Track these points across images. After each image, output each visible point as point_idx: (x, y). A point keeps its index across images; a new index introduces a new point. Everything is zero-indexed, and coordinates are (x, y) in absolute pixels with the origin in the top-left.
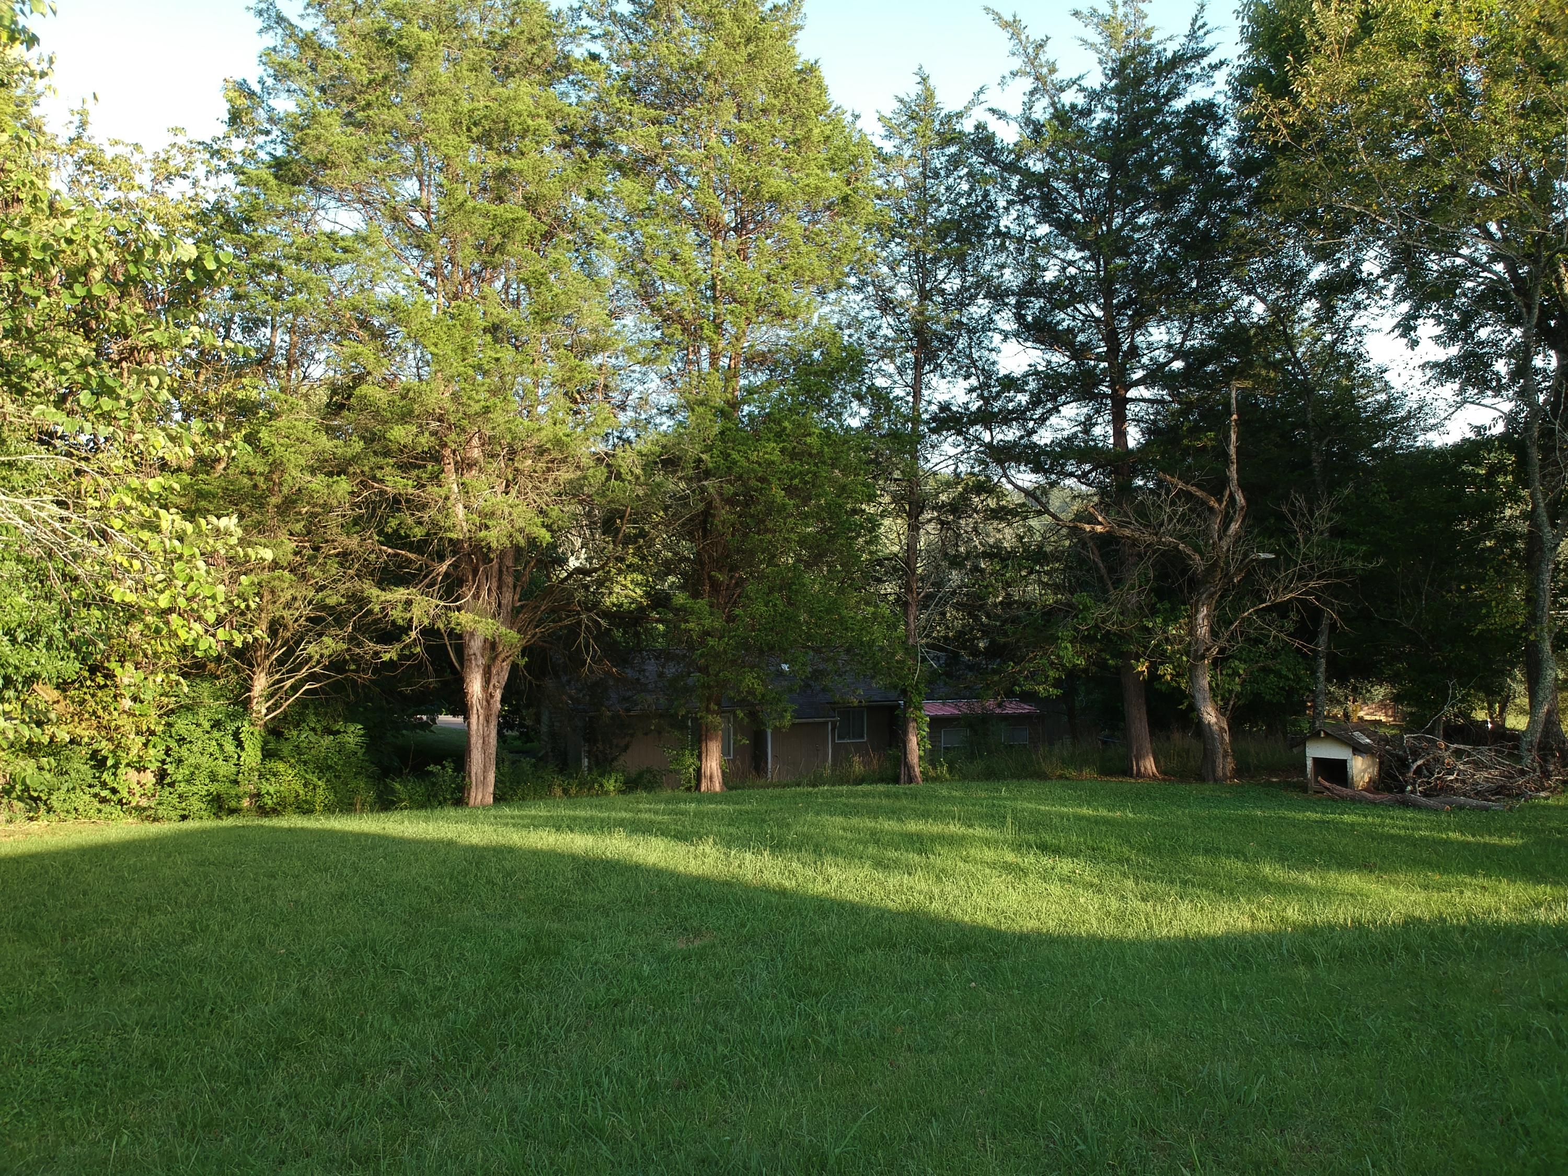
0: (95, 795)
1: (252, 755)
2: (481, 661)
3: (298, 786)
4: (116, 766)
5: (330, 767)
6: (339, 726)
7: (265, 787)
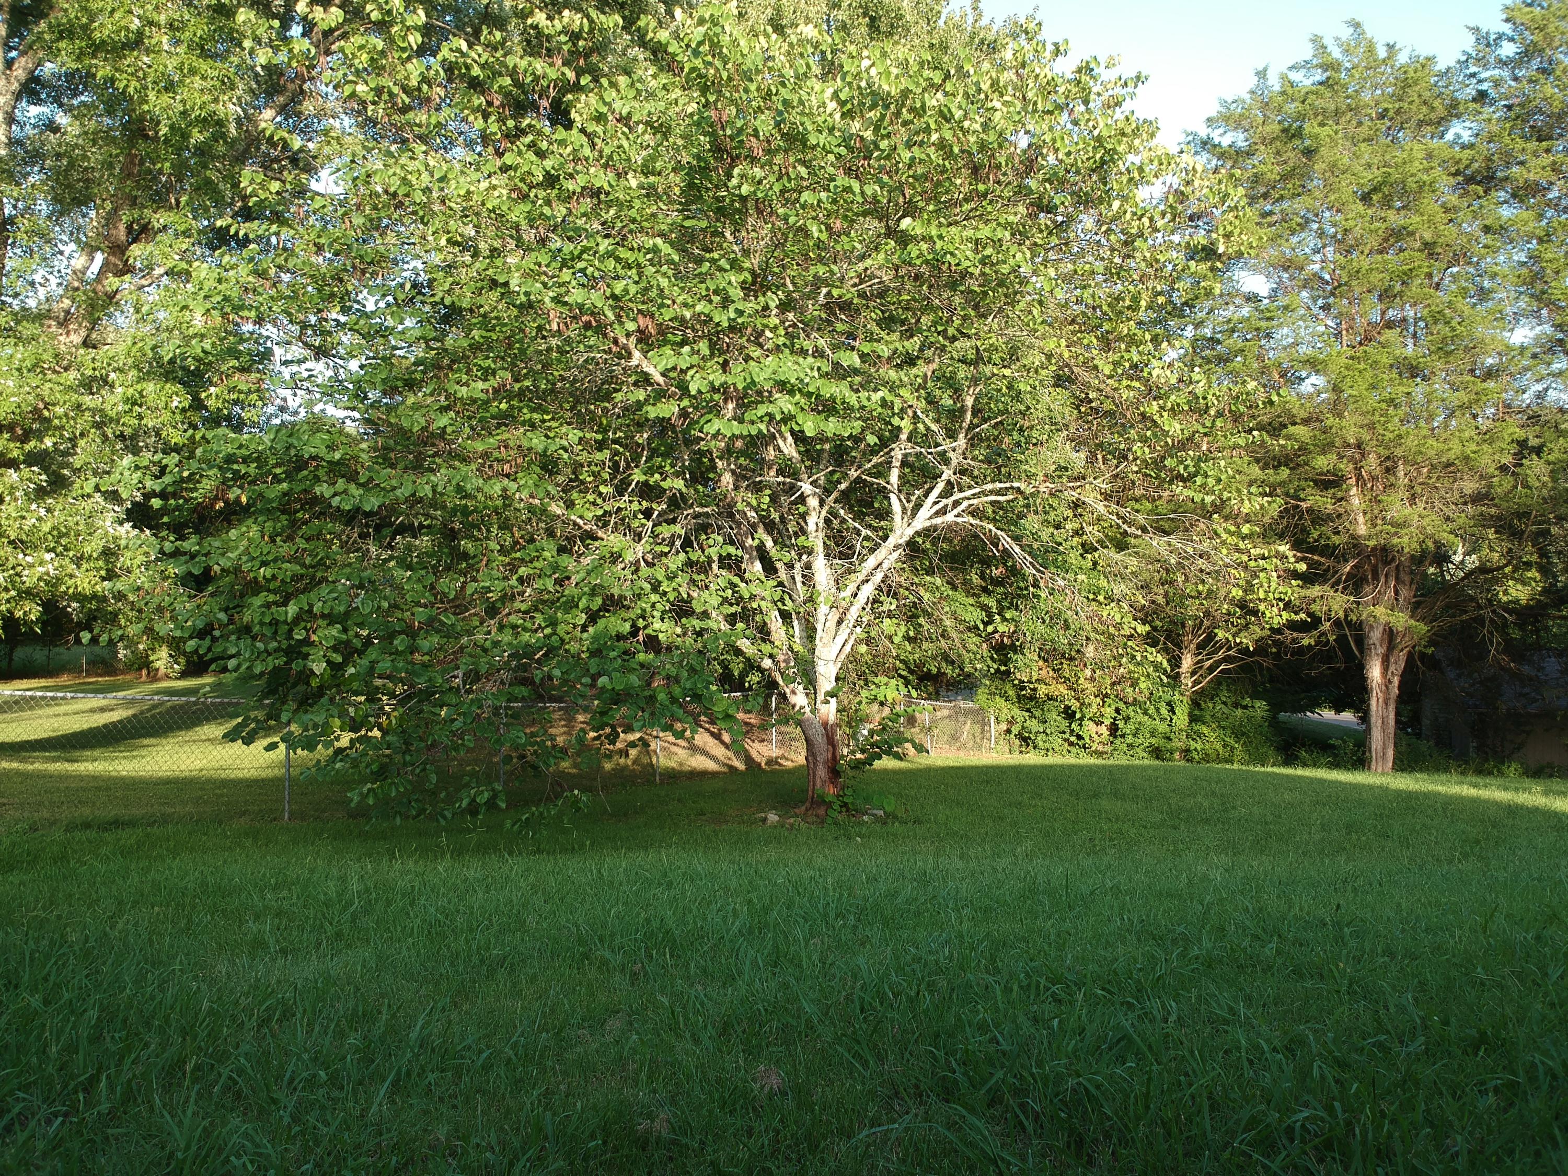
0: (1066, 740)
1: (1181, 718)
2: (1381, 650)
3: (1219, 747)
4: (1081, 719)
5: (1243, 734)
6: (1247, 702)
7: (1193, 745)
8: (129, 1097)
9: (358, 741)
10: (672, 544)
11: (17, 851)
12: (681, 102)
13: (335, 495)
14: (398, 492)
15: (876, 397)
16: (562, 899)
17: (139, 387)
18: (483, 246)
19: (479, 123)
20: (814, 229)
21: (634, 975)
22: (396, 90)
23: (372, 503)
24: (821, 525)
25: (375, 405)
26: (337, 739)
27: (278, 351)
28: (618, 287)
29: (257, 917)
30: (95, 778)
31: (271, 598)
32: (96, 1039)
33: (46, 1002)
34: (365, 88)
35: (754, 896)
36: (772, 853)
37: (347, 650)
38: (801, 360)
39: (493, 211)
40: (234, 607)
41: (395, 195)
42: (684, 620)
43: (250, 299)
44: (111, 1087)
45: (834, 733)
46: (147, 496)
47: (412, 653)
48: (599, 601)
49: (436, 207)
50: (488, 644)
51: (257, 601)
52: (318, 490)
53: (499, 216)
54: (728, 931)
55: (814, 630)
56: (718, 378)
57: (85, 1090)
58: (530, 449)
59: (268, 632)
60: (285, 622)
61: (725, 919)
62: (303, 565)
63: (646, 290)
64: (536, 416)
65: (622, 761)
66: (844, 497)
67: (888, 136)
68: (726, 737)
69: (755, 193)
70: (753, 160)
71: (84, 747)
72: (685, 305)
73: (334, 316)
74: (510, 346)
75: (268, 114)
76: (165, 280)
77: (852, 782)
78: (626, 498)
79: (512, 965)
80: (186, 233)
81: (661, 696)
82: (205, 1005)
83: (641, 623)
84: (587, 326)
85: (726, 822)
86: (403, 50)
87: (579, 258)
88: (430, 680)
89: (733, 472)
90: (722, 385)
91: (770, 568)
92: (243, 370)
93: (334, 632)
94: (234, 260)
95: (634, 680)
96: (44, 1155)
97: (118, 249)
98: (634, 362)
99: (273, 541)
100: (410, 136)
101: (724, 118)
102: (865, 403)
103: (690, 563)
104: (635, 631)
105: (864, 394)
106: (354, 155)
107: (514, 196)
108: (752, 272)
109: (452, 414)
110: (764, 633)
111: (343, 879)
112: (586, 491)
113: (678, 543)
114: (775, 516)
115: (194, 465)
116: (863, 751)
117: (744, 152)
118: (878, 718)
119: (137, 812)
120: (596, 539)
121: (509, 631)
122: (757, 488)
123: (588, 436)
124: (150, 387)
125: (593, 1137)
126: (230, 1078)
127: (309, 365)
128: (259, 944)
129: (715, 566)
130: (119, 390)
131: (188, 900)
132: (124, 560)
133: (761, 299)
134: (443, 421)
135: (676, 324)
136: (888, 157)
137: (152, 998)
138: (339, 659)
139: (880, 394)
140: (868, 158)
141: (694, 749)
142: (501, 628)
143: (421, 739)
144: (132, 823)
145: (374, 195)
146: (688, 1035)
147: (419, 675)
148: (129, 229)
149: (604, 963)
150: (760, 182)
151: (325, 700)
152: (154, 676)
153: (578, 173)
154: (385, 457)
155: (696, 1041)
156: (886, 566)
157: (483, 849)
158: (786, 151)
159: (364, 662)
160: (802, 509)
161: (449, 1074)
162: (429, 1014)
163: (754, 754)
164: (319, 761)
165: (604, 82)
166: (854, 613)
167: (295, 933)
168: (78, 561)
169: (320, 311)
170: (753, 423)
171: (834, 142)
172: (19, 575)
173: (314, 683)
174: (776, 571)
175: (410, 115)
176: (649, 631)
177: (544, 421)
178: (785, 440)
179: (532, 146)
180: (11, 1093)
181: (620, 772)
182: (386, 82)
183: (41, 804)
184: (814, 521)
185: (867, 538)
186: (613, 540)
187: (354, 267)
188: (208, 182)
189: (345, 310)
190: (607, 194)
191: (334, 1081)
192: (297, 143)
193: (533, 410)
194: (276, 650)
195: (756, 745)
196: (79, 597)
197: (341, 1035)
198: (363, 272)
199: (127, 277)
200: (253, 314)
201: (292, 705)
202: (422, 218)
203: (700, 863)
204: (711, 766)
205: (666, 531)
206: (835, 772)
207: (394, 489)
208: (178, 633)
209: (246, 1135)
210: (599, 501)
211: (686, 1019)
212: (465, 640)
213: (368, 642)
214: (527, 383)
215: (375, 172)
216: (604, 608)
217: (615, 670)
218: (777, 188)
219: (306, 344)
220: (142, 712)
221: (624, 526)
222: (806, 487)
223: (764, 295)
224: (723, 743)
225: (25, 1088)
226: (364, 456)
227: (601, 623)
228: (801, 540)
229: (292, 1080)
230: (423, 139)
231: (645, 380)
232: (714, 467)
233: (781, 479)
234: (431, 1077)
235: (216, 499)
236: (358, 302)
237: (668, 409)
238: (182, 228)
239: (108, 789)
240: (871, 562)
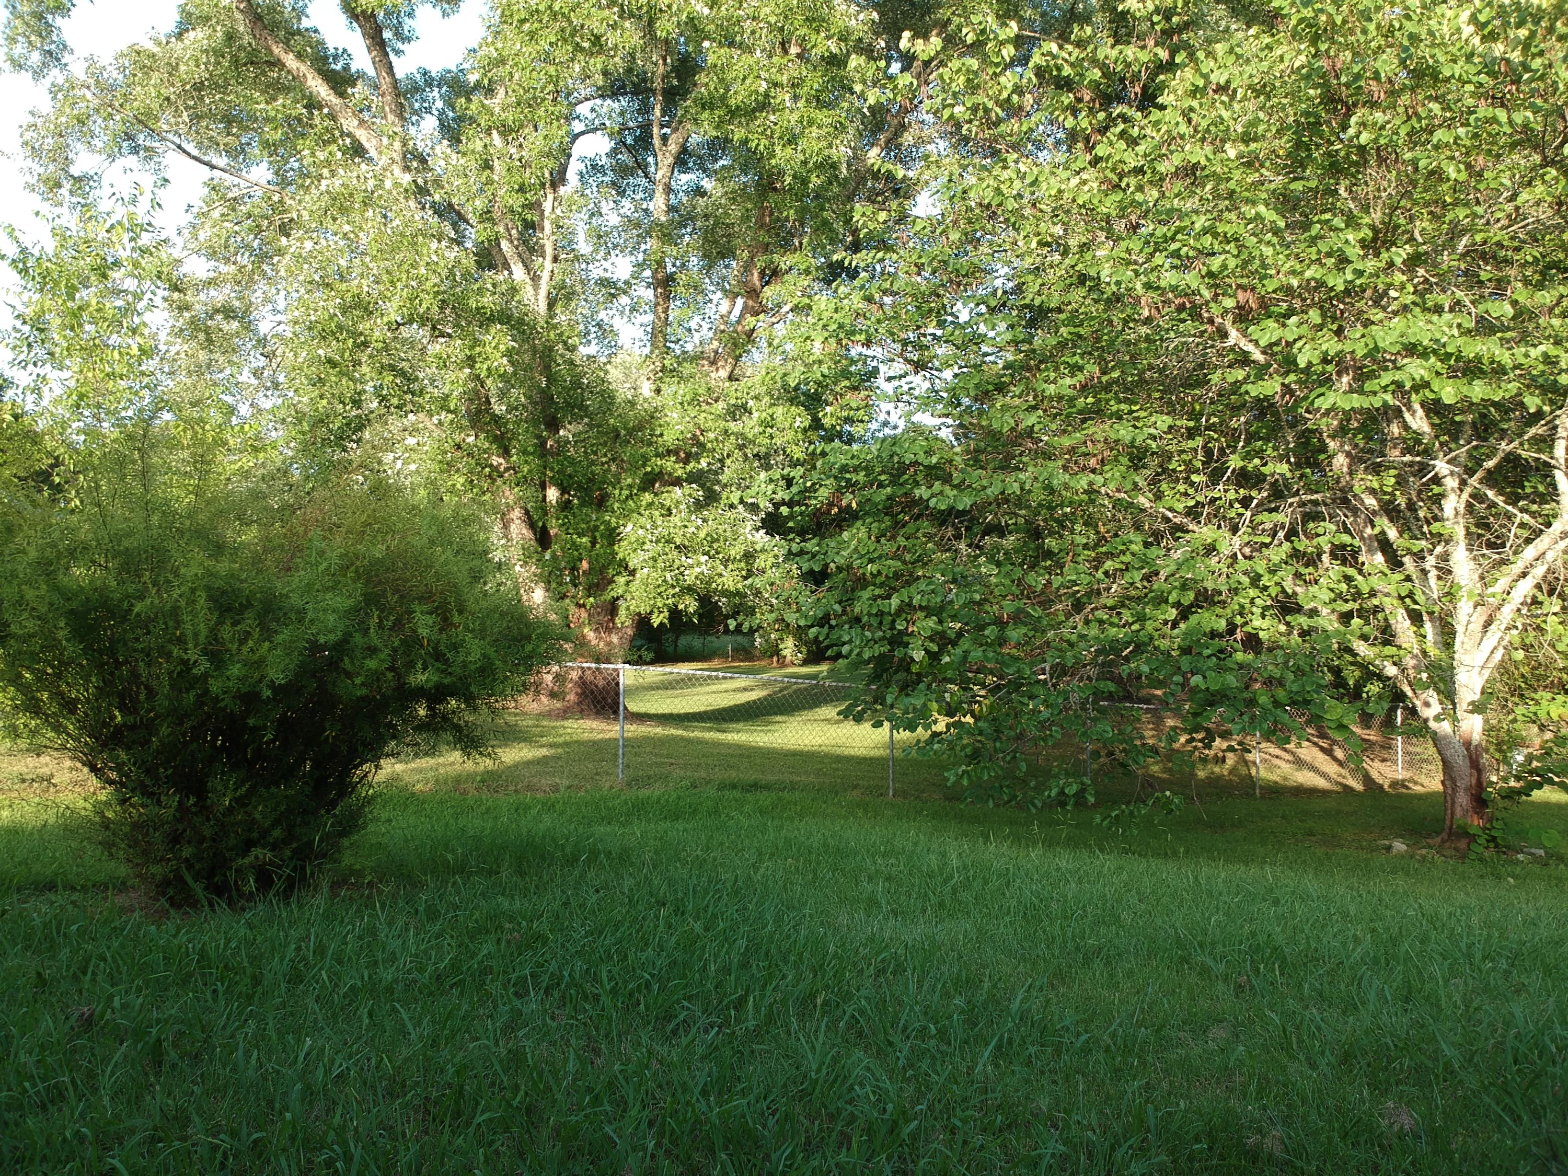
8: (770, 1019)
9: (954, 725)
10: (1274, 535)
11: (682, 804)
12: (1287, 57)
13: (933, 496)
14: (989, 491)
15: (1534, 353)
16: (1158, 900)
17: (770, 411)
18: (1073, 243)
19: (1070, 123)
20: (1451, 171)
21: (1239, 988)
22: (990, 104)
23: (965, 502)
24: (1462, 510)
25: (968, 410)
26: (935, 722)
27: (883, 368)
28: (1215, 264)
29: (870, 879)
30: (739, 746)
31: (877, 592)
32: (745, 965)
33: (707, 930)
34: (962, 109)
35: (1379, 925)
36: (1400, 883)
37: (944, 641)
38: (1435, 318)
39: (1084, 206)
40: (847, 601)
41: (989, 205)
42: (1288, 618)
43: (861, 324)
44: (757, 1009)
45: (1479, 756)
46: (777, 505)
47: (1000, 645)
48: (1191, 595)
49: (1028, 212)
50: (1074, 638)
51: (866, 594)
52: (917, 492)
53: (1089, 210)
54: (1348, 957)
55: (1453, 634)
56: (1331, 346)
57: (735, 1008)
58: (1117, 441)
59: (874, 622)
60: (889, 613)
61: (1344, 944)
62: (905, 563)
63: (1246, 263)
64: (1124, 407)
65: (1217, 769)
66: (1491, 479)
67: (1541, 53)
68: (1339, 753)
69: (1376, 141)
70: (1373, 105)
71: (731, 720)
72: (1293, 272)
73: (930, 330)
74: (1098, 340)
75: (875, 151)
76: (790, 315)
77: (1504, 814)
78: (1221, 487)
79: (1108, 956)
80: (807, 272)
81: (1263, 699)
82: (832, 949)
83: (1238, 620)
84: (1181, 308)
85: (1341, 846)
86: (997, 65)
87: (1173, 239)
88: (1019, 671)
89: (1348, 454)
90: (1337, 355)
91: (1395, 562)
92: (855, 388)
93: (931, 624)
94: (847, 290)
95: (1231, 680)
96: (703, 1058)
97: (753, 293)
98: (1231, 341)
99: (878, 541)
100: (1003, 147)
101: (1339, 65)
102: (1522, 360)
103: (1296, 554)
104: (1232, 629)
105: (1520, 351)
106: (951, 175)
107: (1104, 187)
108: (1373, 228)
109: (1040, 412)
110: (1387, 636)
111: (944, 855)
112: (1177, 480)
113: (1281, 534)
114: (1401, 501)
115: (815, 475)
116: (1518, 778)
117: (1363, 98)
118: (1537, 742)
119: (771, 778)
120: (1188, 531)
121: (1094, 625)
122: (1376, 469)
123: (1179, 423)
124: (779, 411)
125: (1197, 1140)
126: (853, 1016)
127: (908, 378)
128: (872, 902)
129: (1325, 558)
130: (756, 415)
131: (813, 856)
132: (760, 563)
133: (1385, 256)
134: (1031, 419)
135: (1280, 295)
136: (1542, 78)
137: (789, 937)
138: (935, 648)
139: (1542, 348)
140: (1517, 81)
141: (1299, 763)
142: (1087, 622)
143: (1011, 728)
144: (768, 787)
145: (969, 209)
146: (1302, 1057)
147: (1008, 666)
148: (762, 274)
149: (1205, 971)
150: (1382, 128)
151: (922, 686)
152: (782, 664)
153: (1172, 153)
154: (975, 458)
155: (1313, 1066)
156: (1550, 556)
157: (1073, 843)
158: (1413, 90)
159: (958, 651)
160: (1437, 490)
161: (1049, 1050)
162: (1028, 991)
163: (1374, 775)
164: (919, 741)
165: (1201, 55)
166: (1507, 614)
167: (903, 898)
168: (726, 562)
169: (919, 327)
170: (1375, 393)
171: (1473, 70)
172: (682, 574)
173: (915, 669)
174: (1401, 564)
175: (1002, 127)
176: (1248, 629)
177: (1132, 412)
178: (1413, 413)
179: (1122, 135)
180: (678, 1002)
181: (1214, 782)
182: (981, 98)
183: (699, 765)
184: (1453, 504)
185: (1522, 525)
186: (1205, 533)
187: (951, 281)
188: (825, 223)
189: (941, 324)
190: (1203, 169)
191: (942, 1035)
192: (900, 173)
193: (1120, 402)
194: (883, 638)
195: (1377, 764)
196: (725, 593)
197: (947, 995)
198: (959, 285)
199: (762, 316)
200: (863, 337)
201: (894, 689)
202: (1014, 224)
203: (1311, 884)
204: (1321, 783)
205: (1268, 520)
206: (1480, 801)
207: (984, 488)
208: (802, 623)
209: (868, 1069)
210: (1191, 491)
211: (1300, 1041)
212: (1051, 634)
213: (960, 634)
214: (1115, 374)
215: (971, 188)
216: (1196, 605)
217: (1209, 668)
218: (1403, 132)
219: (906, 360)
220: (775, 693)
221: (1217, 517)
222: (1441, 466)
223: (1388, 250)
224: (1335, 759)
225: (690, 998)
226: (958, 458)
227: (1193, 619)
228: (1436, 527)
229: (905, 1029)
230: (1015, 147)
231: (1244, 360)
232: (1323, 448)
233: (1408, 458)
234: (1032, 1050)
235: (831, 505)
236: (952, 314)
237: (1271, 387)
238: (803, 267)
239: (749, 757)
240: (1530, 552)
